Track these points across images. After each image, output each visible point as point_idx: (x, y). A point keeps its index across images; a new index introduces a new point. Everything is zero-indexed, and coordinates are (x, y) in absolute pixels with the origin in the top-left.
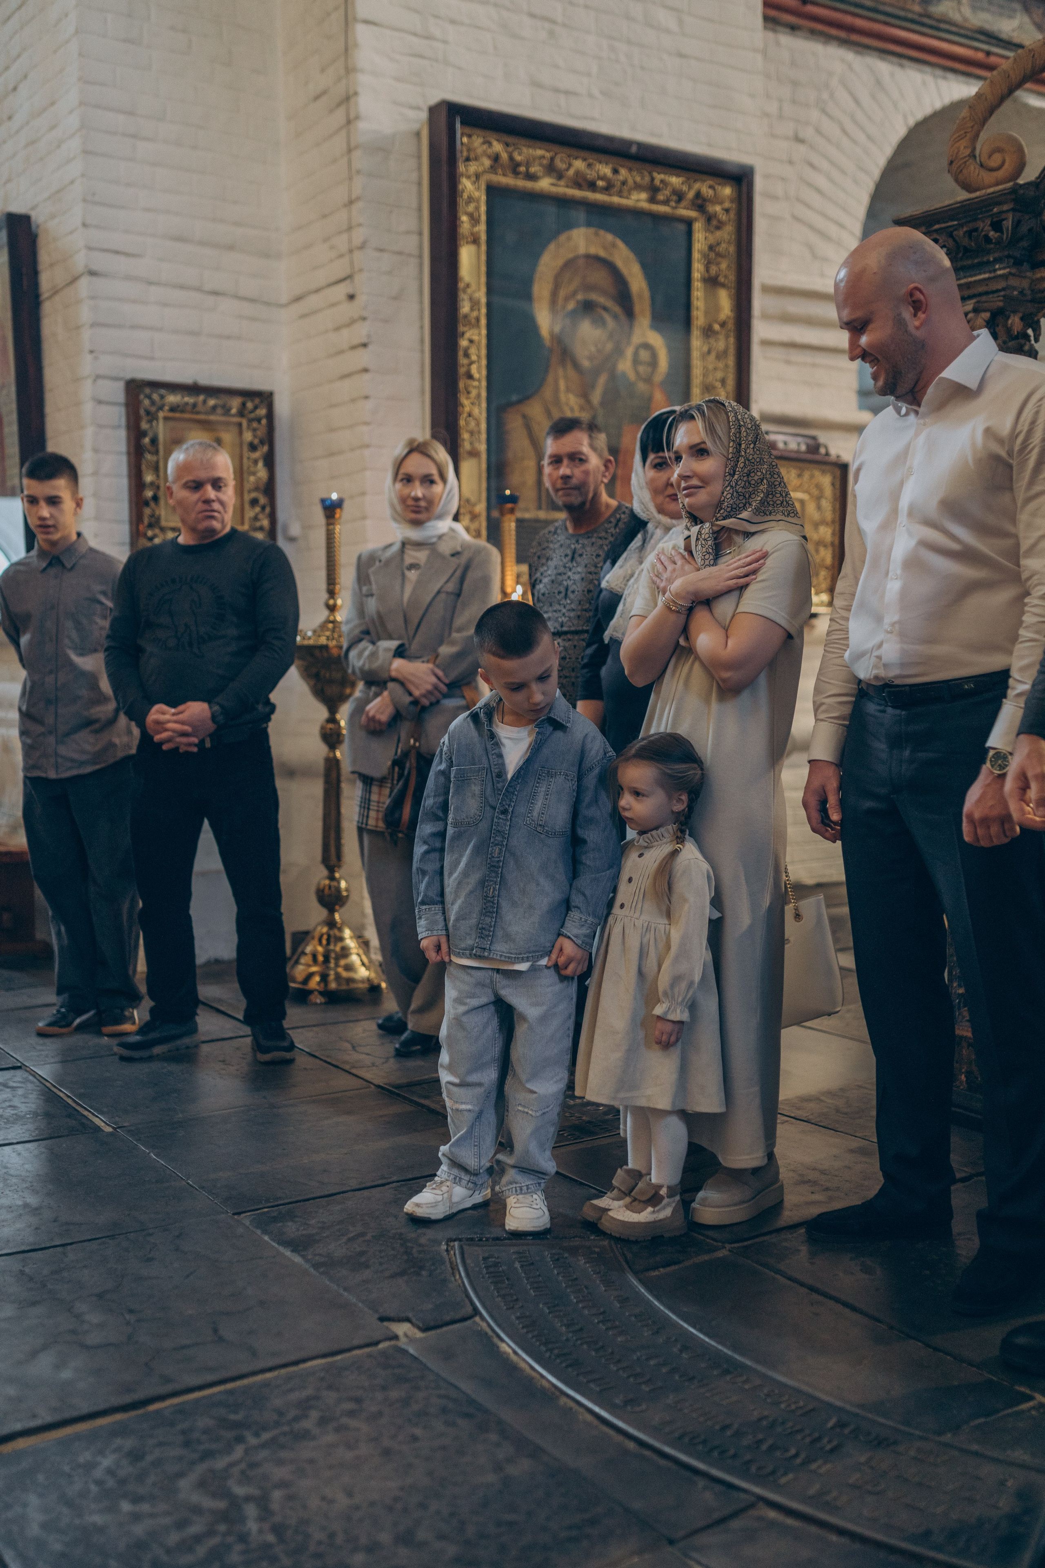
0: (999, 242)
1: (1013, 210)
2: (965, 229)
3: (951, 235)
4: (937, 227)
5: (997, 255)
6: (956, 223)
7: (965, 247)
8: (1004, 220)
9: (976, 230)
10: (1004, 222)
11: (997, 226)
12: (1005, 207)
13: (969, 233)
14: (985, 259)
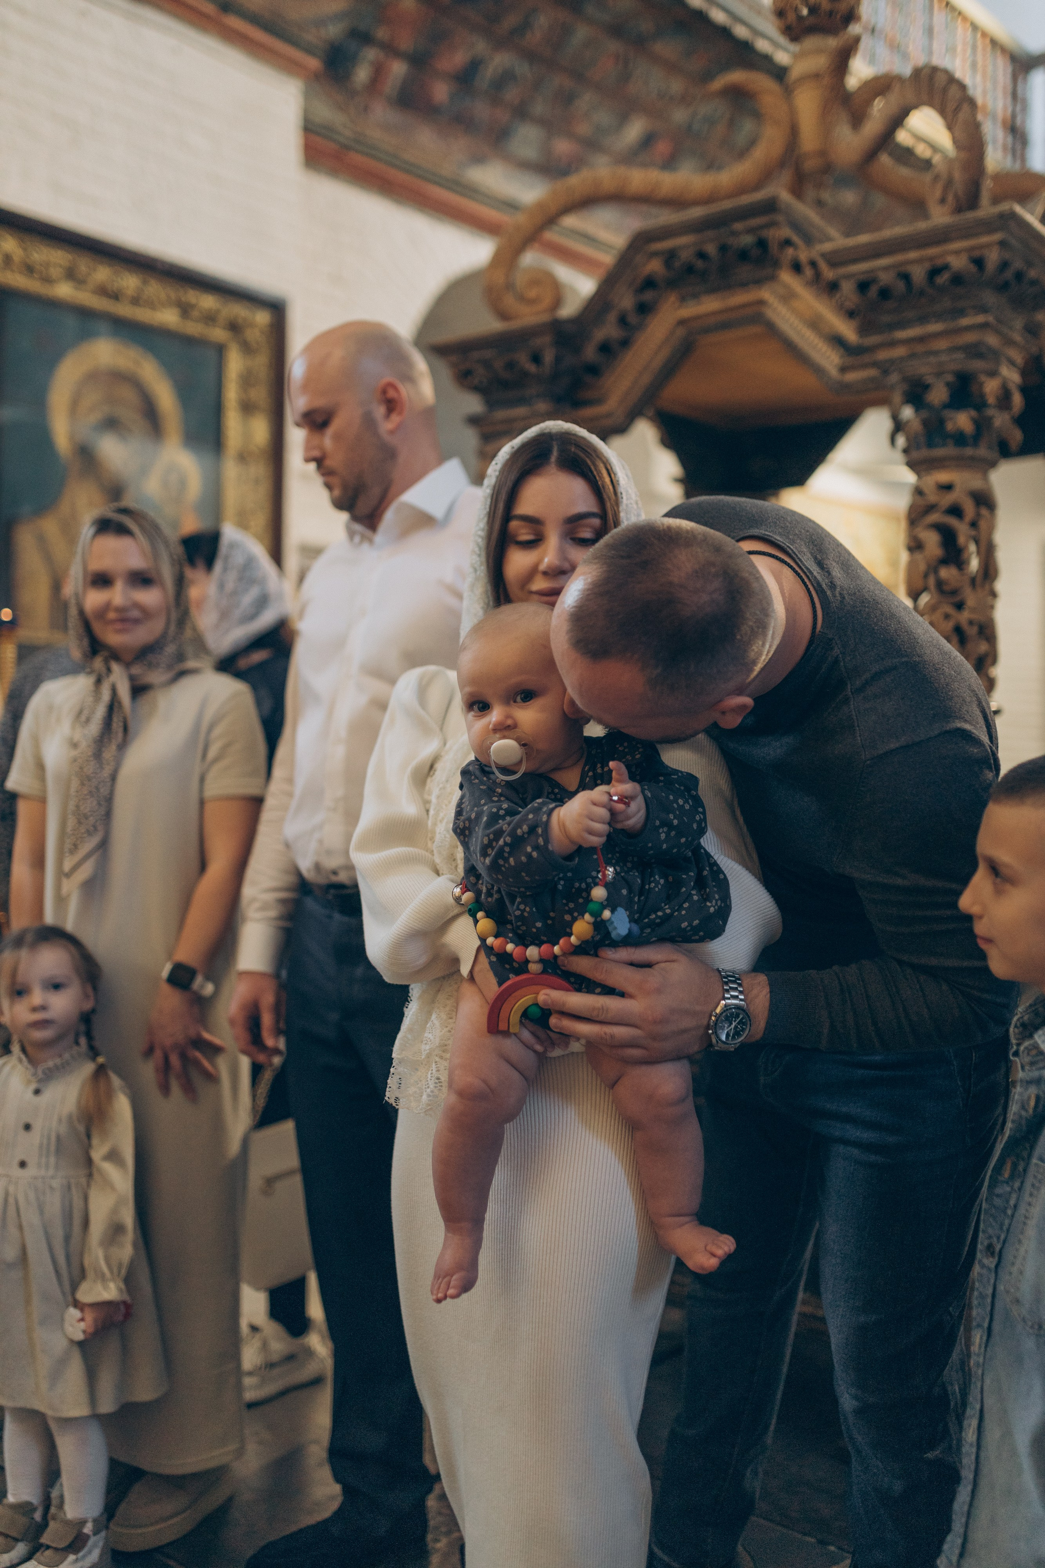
0: (538, 377)
1: (553, 344)
3: (489, 365)
4: (473, 356)
5: (537, 389)
7: (504, 380)
8: (543, 353)
9: (515, 361)
10: (544, 356)
11: (536, 359)
12: (544, 341)
14: (525, 394)
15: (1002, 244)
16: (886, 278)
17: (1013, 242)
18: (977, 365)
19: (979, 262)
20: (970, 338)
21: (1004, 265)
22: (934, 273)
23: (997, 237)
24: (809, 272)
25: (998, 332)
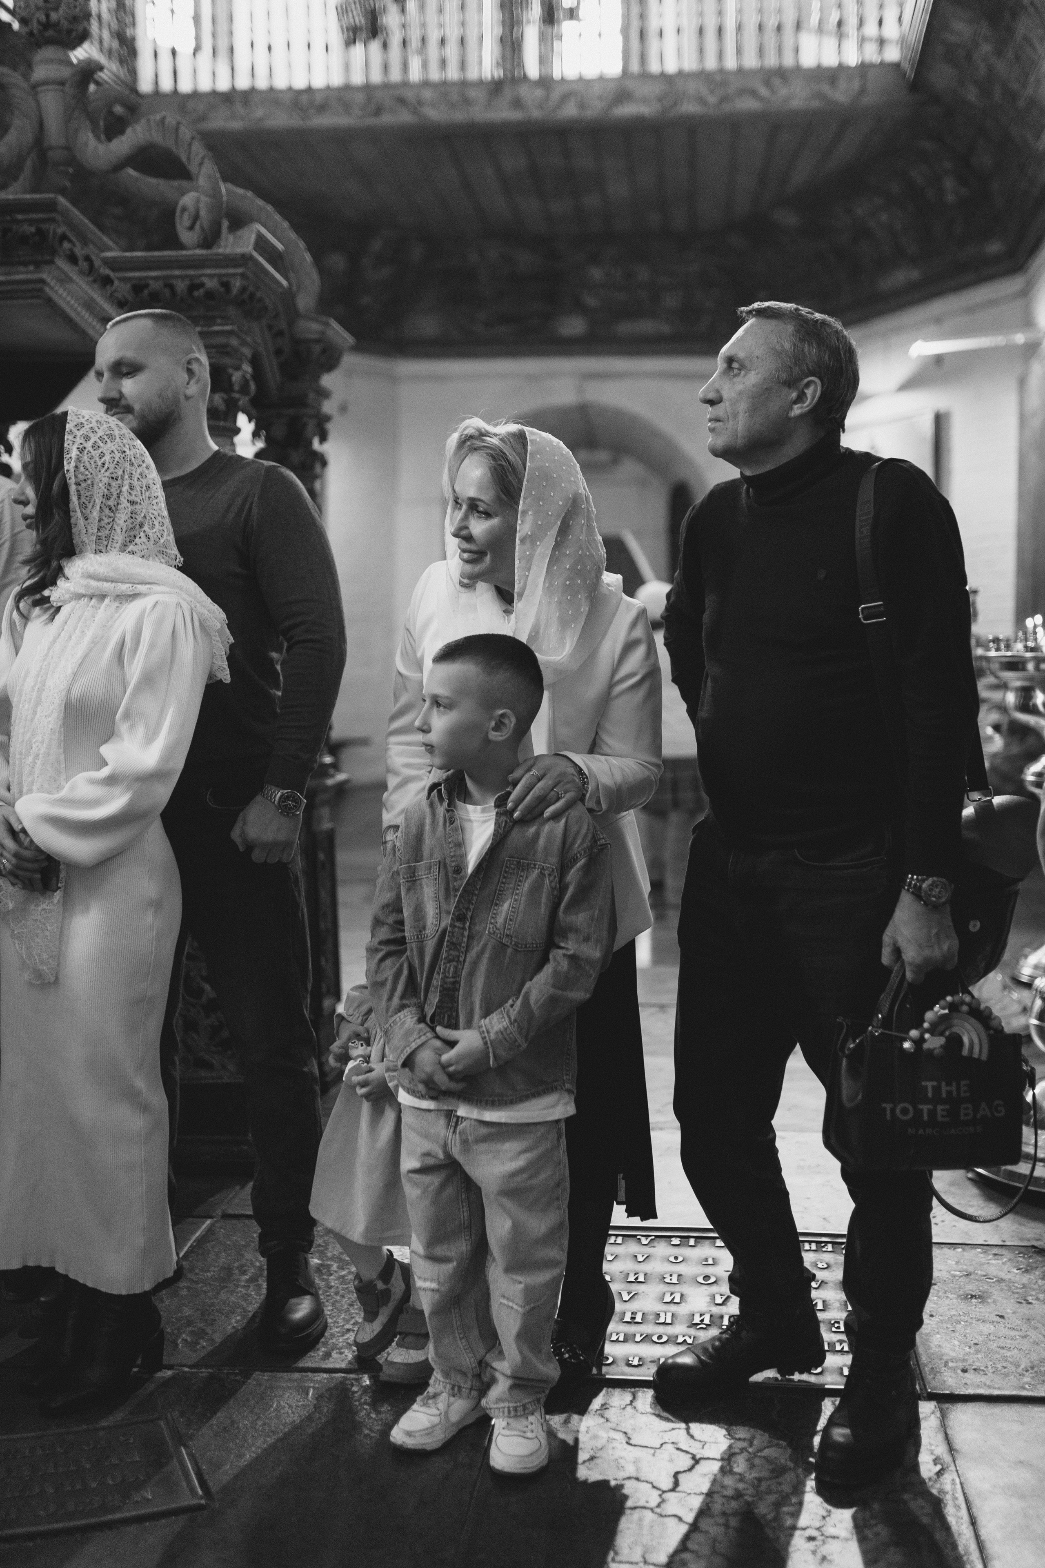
15: (243, 276)
16: (154, 286)
17: (249, 274)
18: (226, 360)
19: (226, 285)
20: (221, 340)
21: (244, 289)
22: (193, 287)
23: (240, 270)
24: (85, 265)
25: (238, 337)
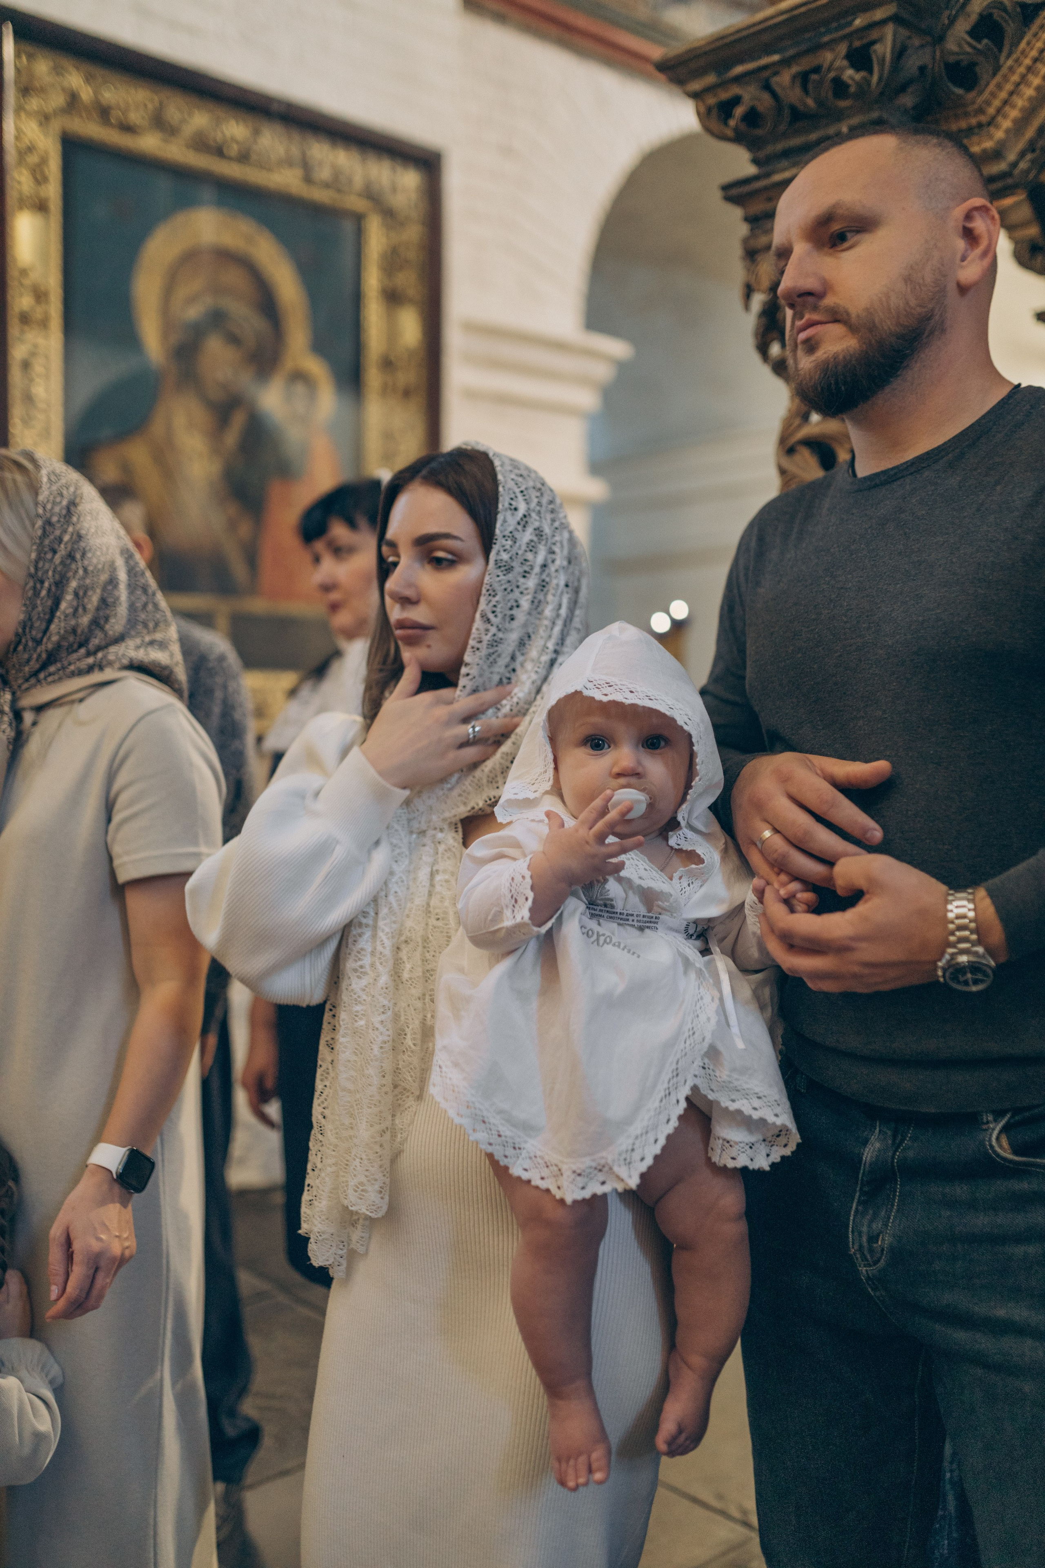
0: (863, 88)
1: (895, 19)
2: (795, 69)
3: (767, 87)
4: (739, 69)
5: (855, 121)
6: (776, 58)
7: (793, 109)
8: (874, 42)
9: (817, 70)
10: (878, 47)
11: (859, 56)
12: (879, 14)
13: (804, 78)
14: (831, 131)
